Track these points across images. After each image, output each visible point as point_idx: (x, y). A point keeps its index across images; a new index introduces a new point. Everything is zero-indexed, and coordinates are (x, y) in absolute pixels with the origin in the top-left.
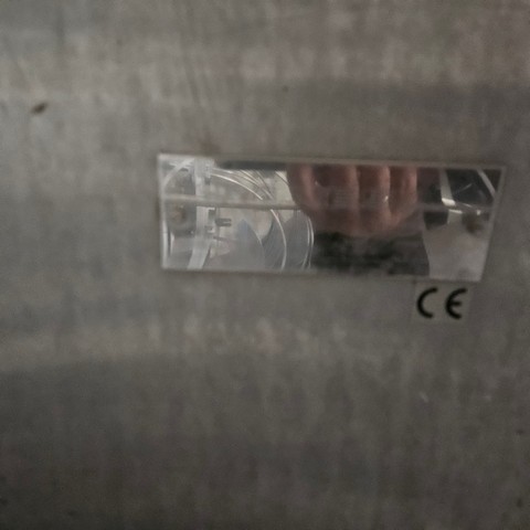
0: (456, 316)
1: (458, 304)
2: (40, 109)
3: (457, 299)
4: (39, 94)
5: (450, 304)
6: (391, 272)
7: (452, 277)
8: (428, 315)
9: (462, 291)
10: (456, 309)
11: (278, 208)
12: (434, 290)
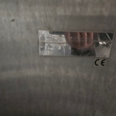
0: (103, 65)
1: (104, 63)
2: (13, 20)
3: (104, 61)
4: (13, 18)
5: (102, 62)
6: (89, 56)
7: (103, 57)
8: (97, 65)
9: (105, 60)
10: (103, 64)
11: (63, 43)
12: (98, 60)
